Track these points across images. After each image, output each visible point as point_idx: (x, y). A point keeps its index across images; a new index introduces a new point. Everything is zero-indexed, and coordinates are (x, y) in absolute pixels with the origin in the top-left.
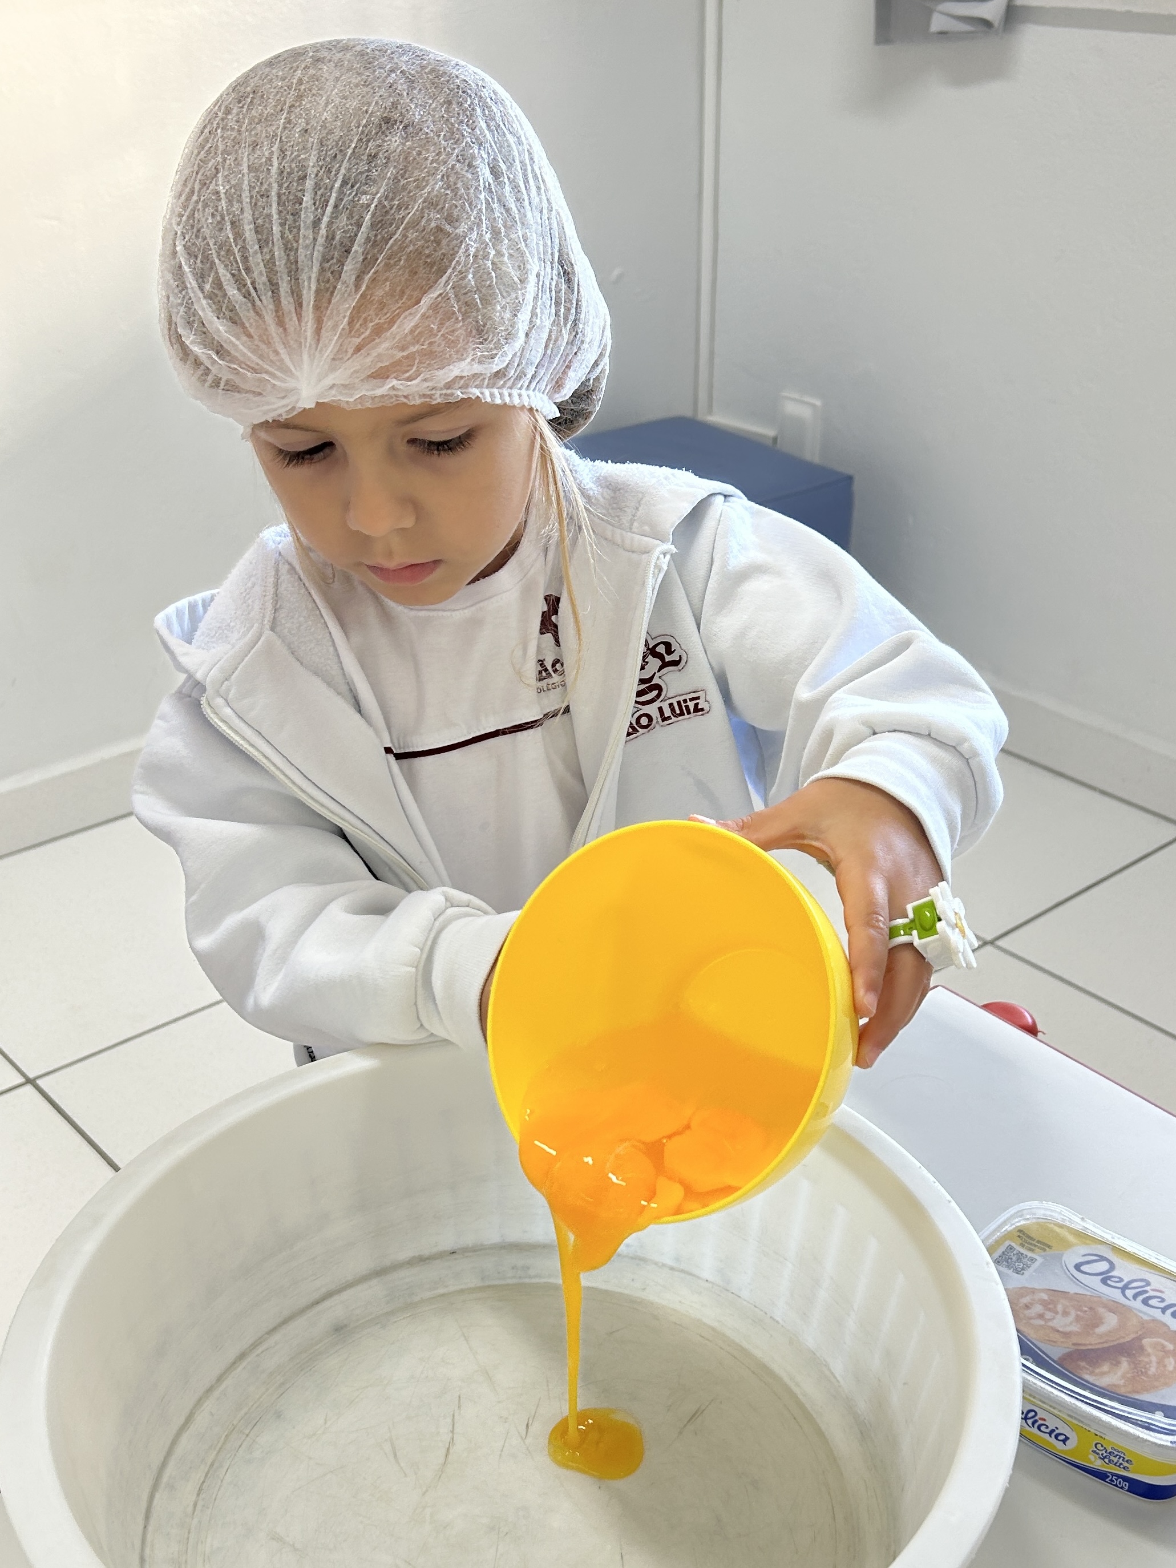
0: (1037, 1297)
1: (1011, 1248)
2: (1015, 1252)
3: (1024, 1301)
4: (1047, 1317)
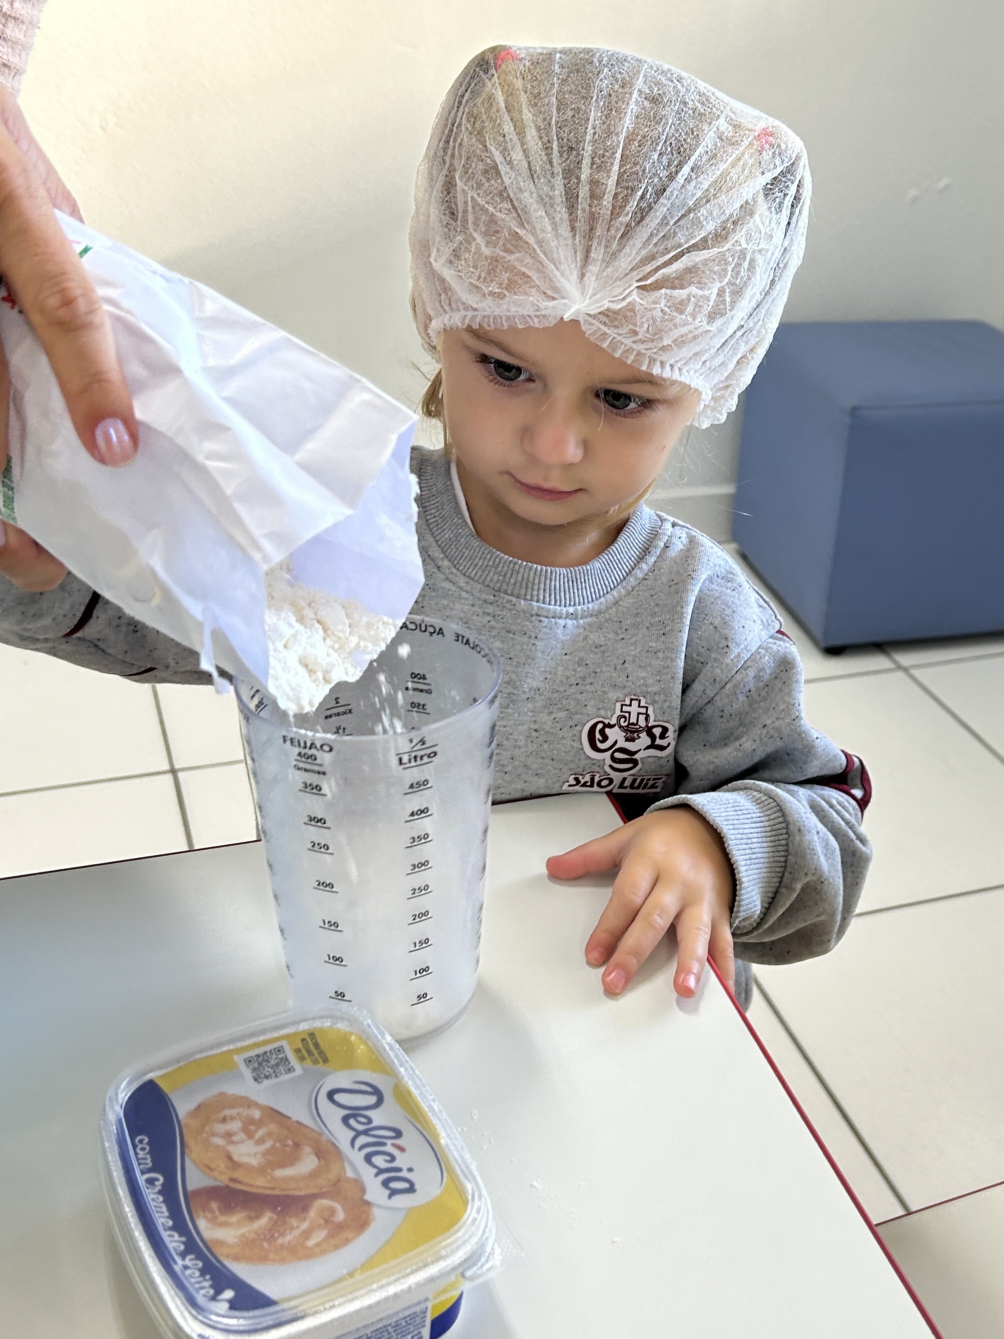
0: (247, 1112)
1: (279, 1050)
2: (280, 1055)
3: (228, 1112)
4: (234, 1138)
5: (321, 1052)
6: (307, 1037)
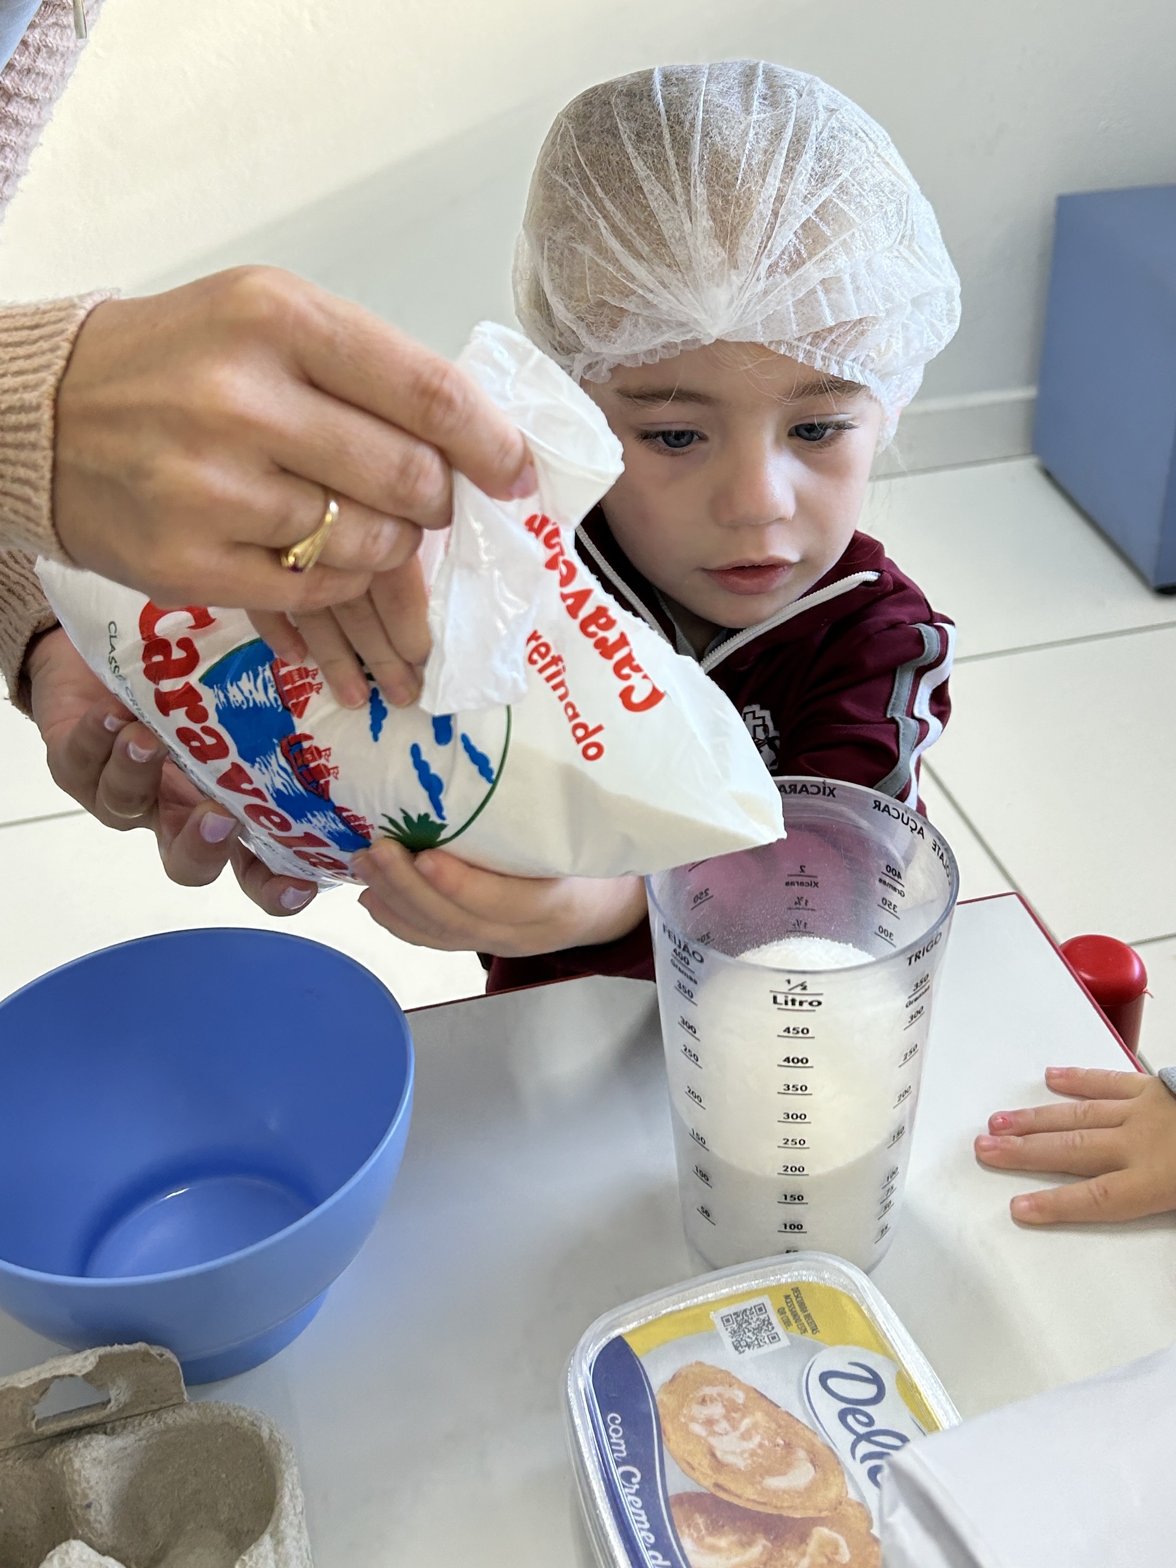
0: (729, 1392)
1: (760, 1308)
2: (762, 1316)
3: (708, 1391)
4: (716, 1428)
5: (808, 1317)
6: (791, 1293)
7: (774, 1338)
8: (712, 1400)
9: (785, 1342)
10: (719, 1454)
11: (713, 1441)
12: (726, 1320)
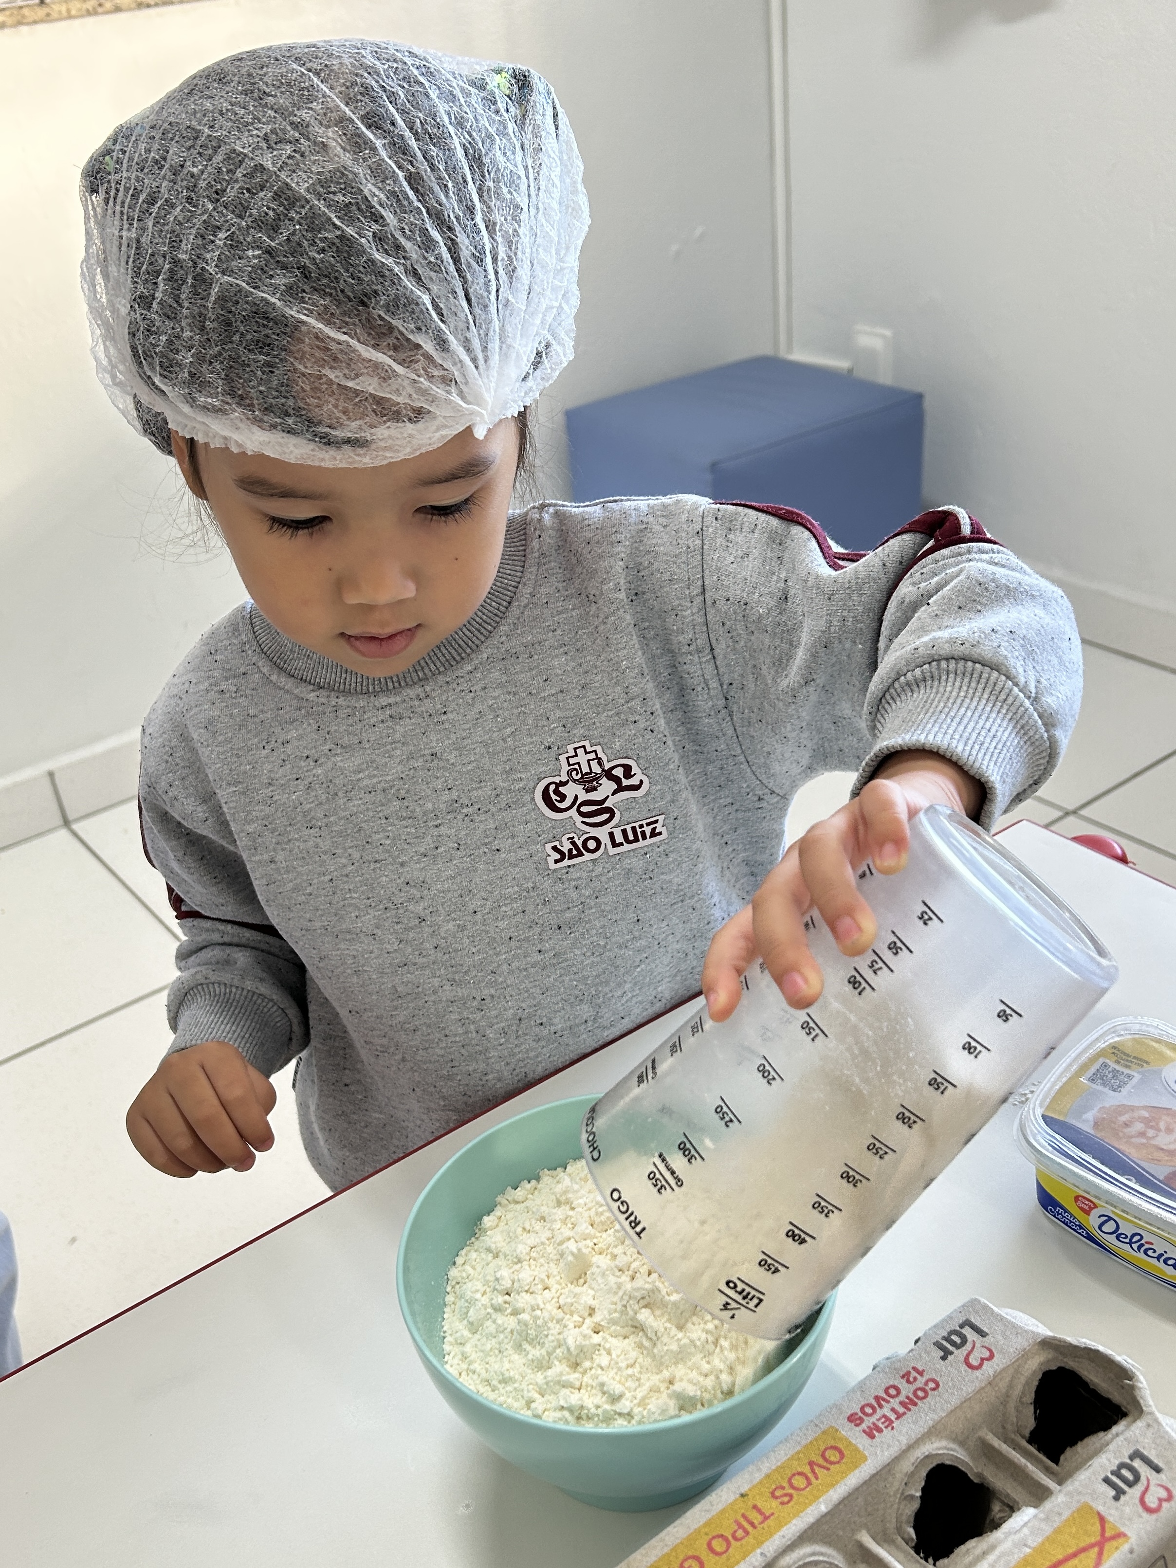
0: (1136, 1115)
1: (1105, 1065)
2: (1110, 1069)
5: (1135, 1058)
6: (1113, 1050)
7: (1129, 1077)
8: (1131, 1122)
9: (1137, 1077)
10: (1165, 1147)
11: (1153, 1142)
12: (1092, 1080)
